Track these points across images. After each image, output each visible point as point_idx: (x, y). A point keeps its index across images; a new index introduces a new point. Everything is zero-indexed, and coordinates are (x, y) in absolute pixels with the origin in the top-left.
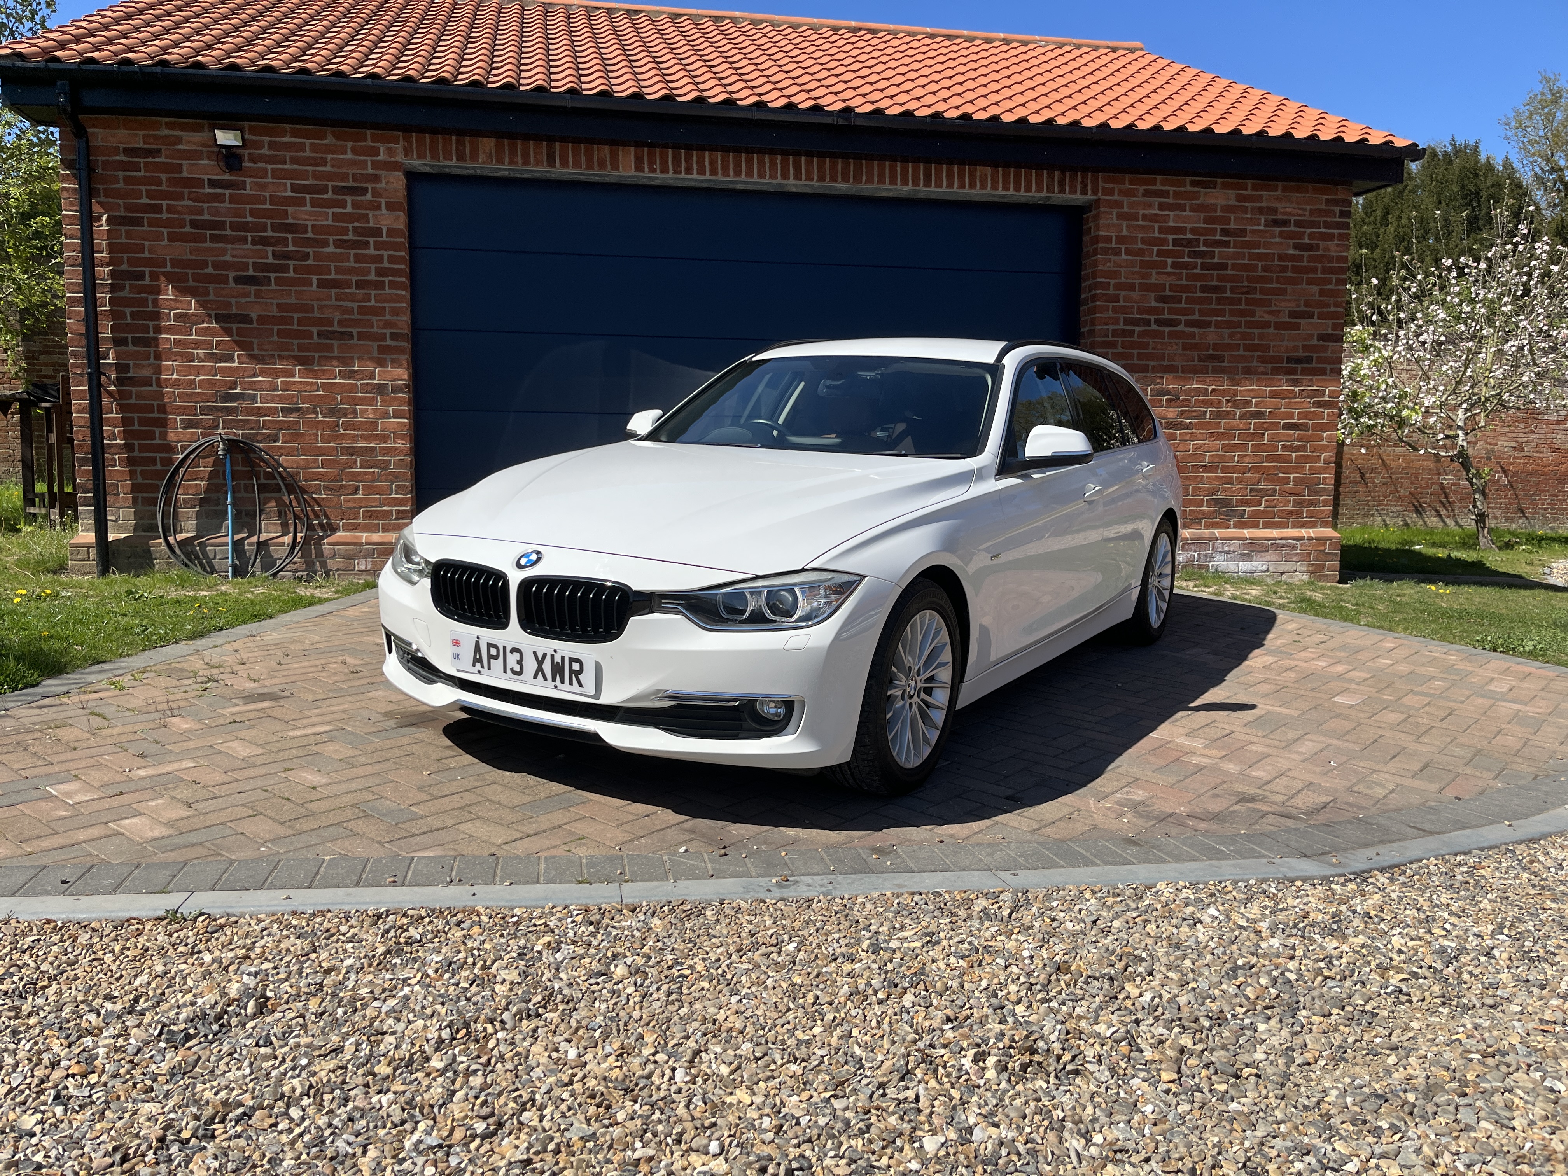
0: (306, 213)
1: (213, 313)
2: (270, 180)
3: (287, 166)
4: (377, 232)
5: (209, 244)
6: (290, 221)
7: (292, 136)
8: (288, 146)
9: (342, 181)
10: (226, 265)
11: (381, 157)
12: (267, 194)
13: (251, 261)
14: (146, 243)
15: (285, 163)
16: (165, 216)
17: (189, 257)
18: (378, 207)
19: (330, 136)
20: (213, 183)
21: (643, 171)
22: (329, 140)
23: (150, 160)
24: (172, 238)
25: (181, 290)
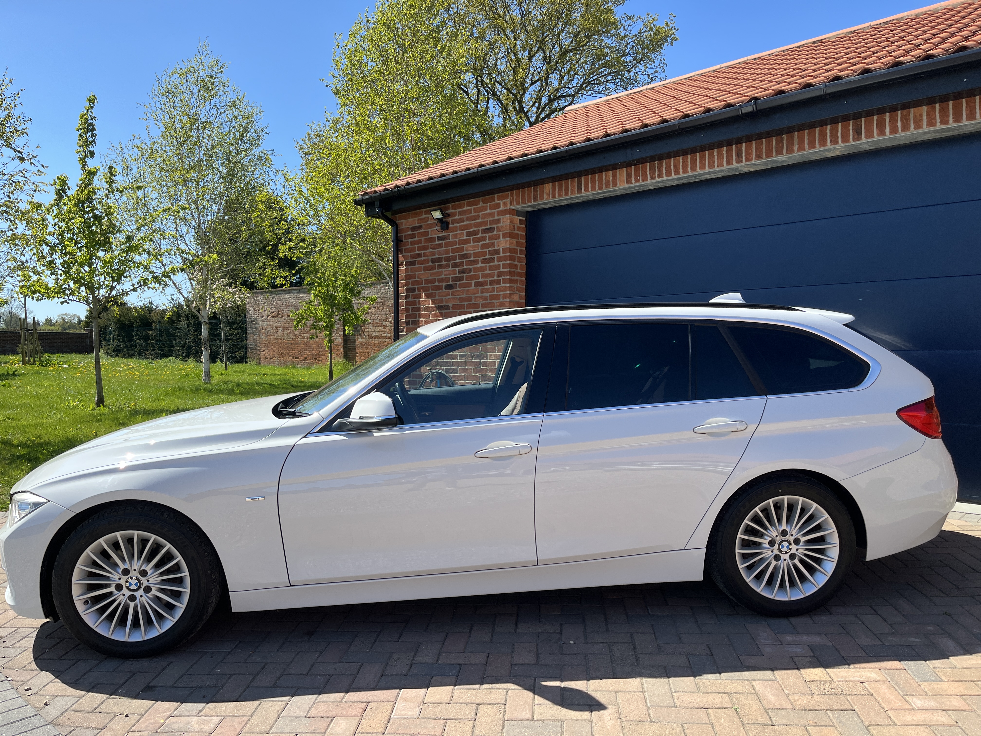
0: (471, 246)
1: (437, 305)
2: (458, 232)
3: (465, 223)
4: (497, 252)
5: (437, 270)
6: (465, 252)
7: (467, 206)
8: (465, 212)
9: (485, 226)
10: (441, 280)
11: (501, 208)
12: (457, 240)
13: (450, 276)
14: (417, 273)
15: (464, 221)
16: (423, 258)
17: (430, 278)
18: (499, 238)
19: (481, 202)
20: (439, 238)
21: (631, 183)
22: (481, 204)
23: (419, 231)
24: (426, 269)
25: (428, 296)
